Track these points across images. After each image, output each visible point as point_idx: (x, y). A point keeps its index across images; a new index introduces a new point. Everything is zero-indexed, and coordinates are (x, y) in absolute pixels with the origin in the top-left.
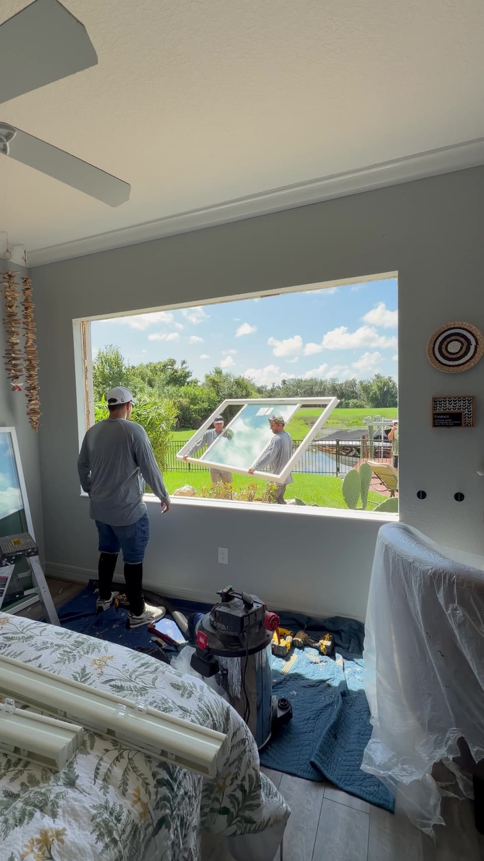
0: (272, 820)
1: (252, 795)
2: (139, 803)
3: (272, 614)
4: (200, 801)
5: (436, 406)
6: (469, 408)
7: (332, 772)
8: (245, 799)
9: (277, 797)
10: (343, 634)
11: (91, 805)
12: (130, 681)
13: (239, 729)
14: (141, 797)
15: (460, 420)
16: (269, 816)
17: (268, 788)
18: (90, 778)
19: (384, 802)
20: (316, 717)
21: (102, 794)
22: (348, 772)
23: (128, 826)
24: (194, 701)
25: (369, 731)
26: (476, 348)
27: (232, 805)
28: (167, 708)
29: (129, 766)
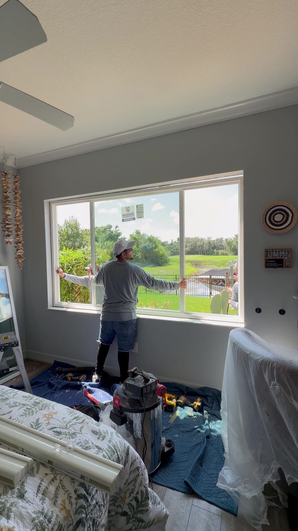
0: (156, 521)
1: (143, 503)
2: (64, 510)
3: (162, 385)
4: (107, 507)
5: (267, 255)
6: (288, 256)
7: (198, 488)
8: (138, 507)
9: (160, 505)
10: (208, 398)
11: (33, 511)
12: (66, 429)
13: (135, 461)
14: (66, 506)
15: (283, 263)
16: (154, 517)
17: (154, 499)
18: (34, 493)
19: (231, 509)
20: (189, 452)
21: (41, 504)
22: (209, 488)
23: (56, 526)
24: (106, 442)
25: (223, 462)
26: (292, 218)
27: (130, 511)
28: (87, 447)
29: (60, 485)
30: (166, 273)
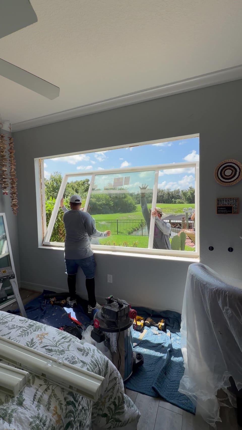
0: (130, 420)
1: (120, 407)
2: (56, 415)
3: (133, 310)
4: (91, 411)
5: (219, 203)
6: (236, 204)
7: (163, 393)
8: (115, 409)
9: (133, 407)
10: (170, 319)
11: (30, 416)
12: (56, 347)
13: (113, 372)
14: (57, 411)
15: (231, 210)
16: (129, 418)
17: (129, 402)
18: (31, 401)
19: (190, 409)
20: (156, 363)
21: (37, 410)
22: (172, 392)
23: (50, 428)
24: (89, 357)
25: (183, 371)
26: (239, 173)
27: (109, 413)
28: (74, 362)
29: (52, 394)
30: (134, 218)
